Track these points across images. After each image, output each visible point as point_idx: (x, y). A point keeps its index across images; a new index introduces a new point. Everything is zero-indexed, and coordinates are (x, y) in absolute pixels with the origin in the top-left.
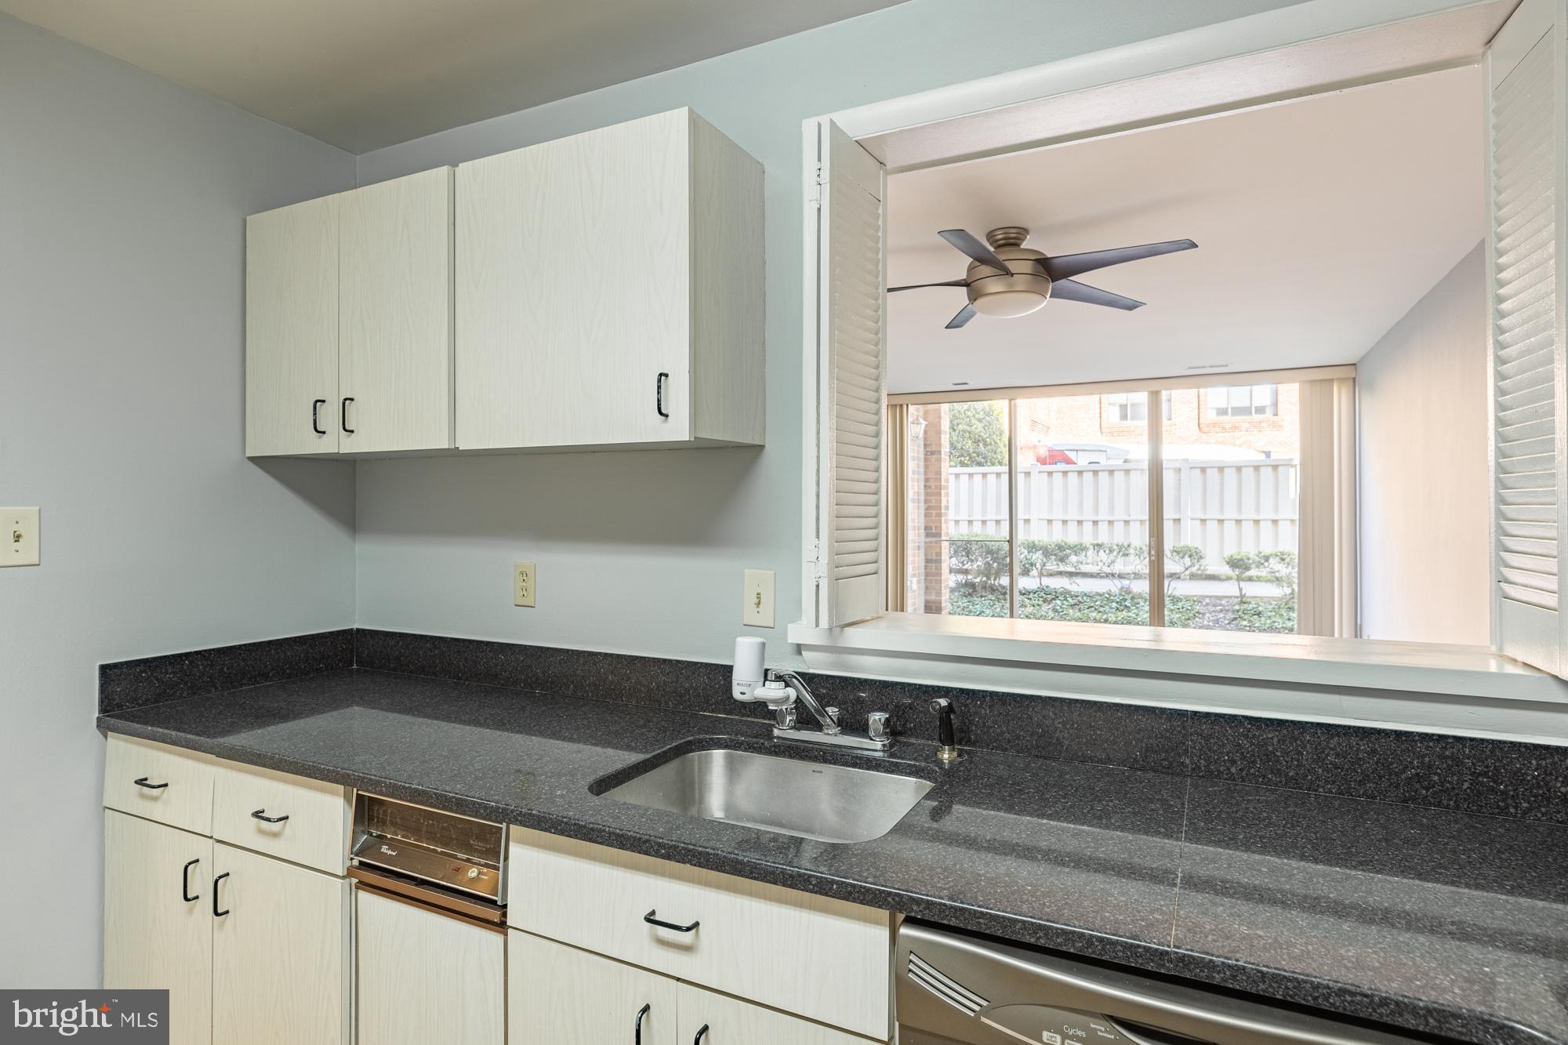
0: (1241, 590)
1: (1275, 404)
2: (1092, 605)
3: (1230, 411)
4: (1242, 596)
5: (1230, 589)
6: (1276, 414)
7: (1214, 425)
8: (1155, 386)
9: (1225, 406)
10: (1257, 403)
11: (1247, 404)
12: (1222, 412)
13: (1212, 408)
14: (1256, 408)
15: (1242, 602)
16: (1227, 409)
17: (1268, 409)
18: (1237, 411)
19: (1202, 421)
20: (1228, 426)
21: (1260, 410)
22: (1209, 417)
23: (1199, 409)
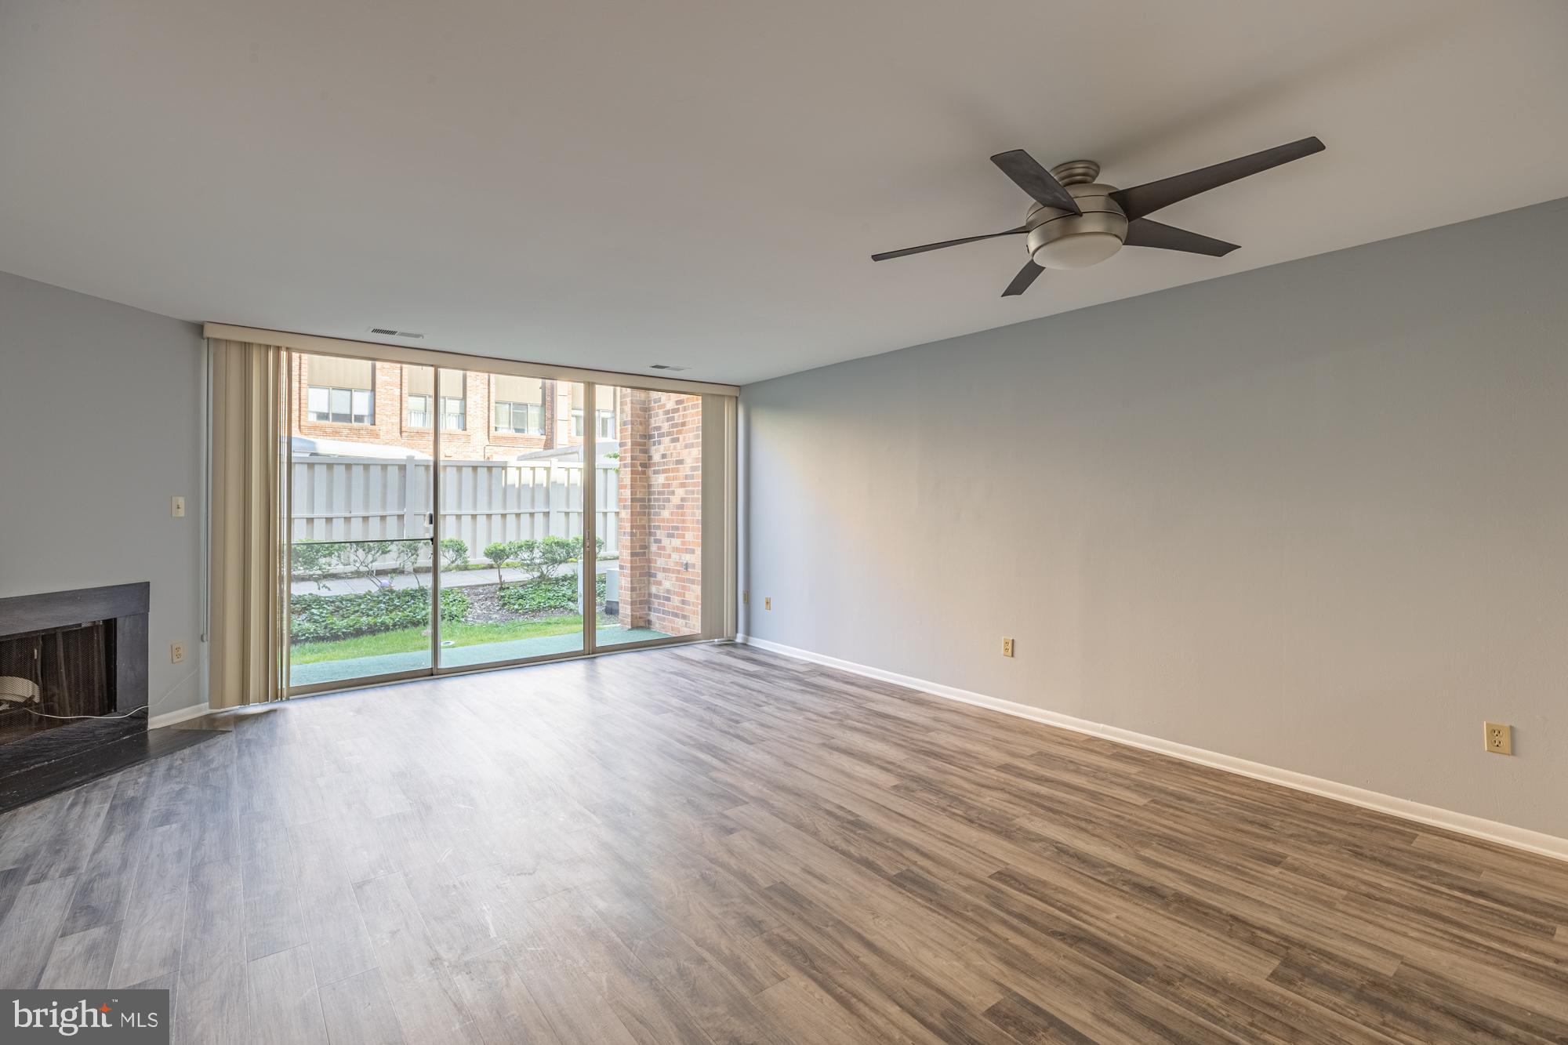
0: (500, 577)
1: (373, 415)
2: (357, 609)
3: (331, 417)
4: (502, 583)
5: (492, 577)
6: (374, 424)
7: (315, 428)
8: (592, 377)
9: (326, 411)
10: (356, 412)
11: (348, 412)
12: (323, 416)
13: (313, 412)
14: (355, 416)
15: (502, 589)
16: (328, 414)
17: (366, 419)
18: (338, 417)
19: (302, 423)
20: (329, 430)
21: (359, 419)
22: (309, 420)
23: (300, 411)
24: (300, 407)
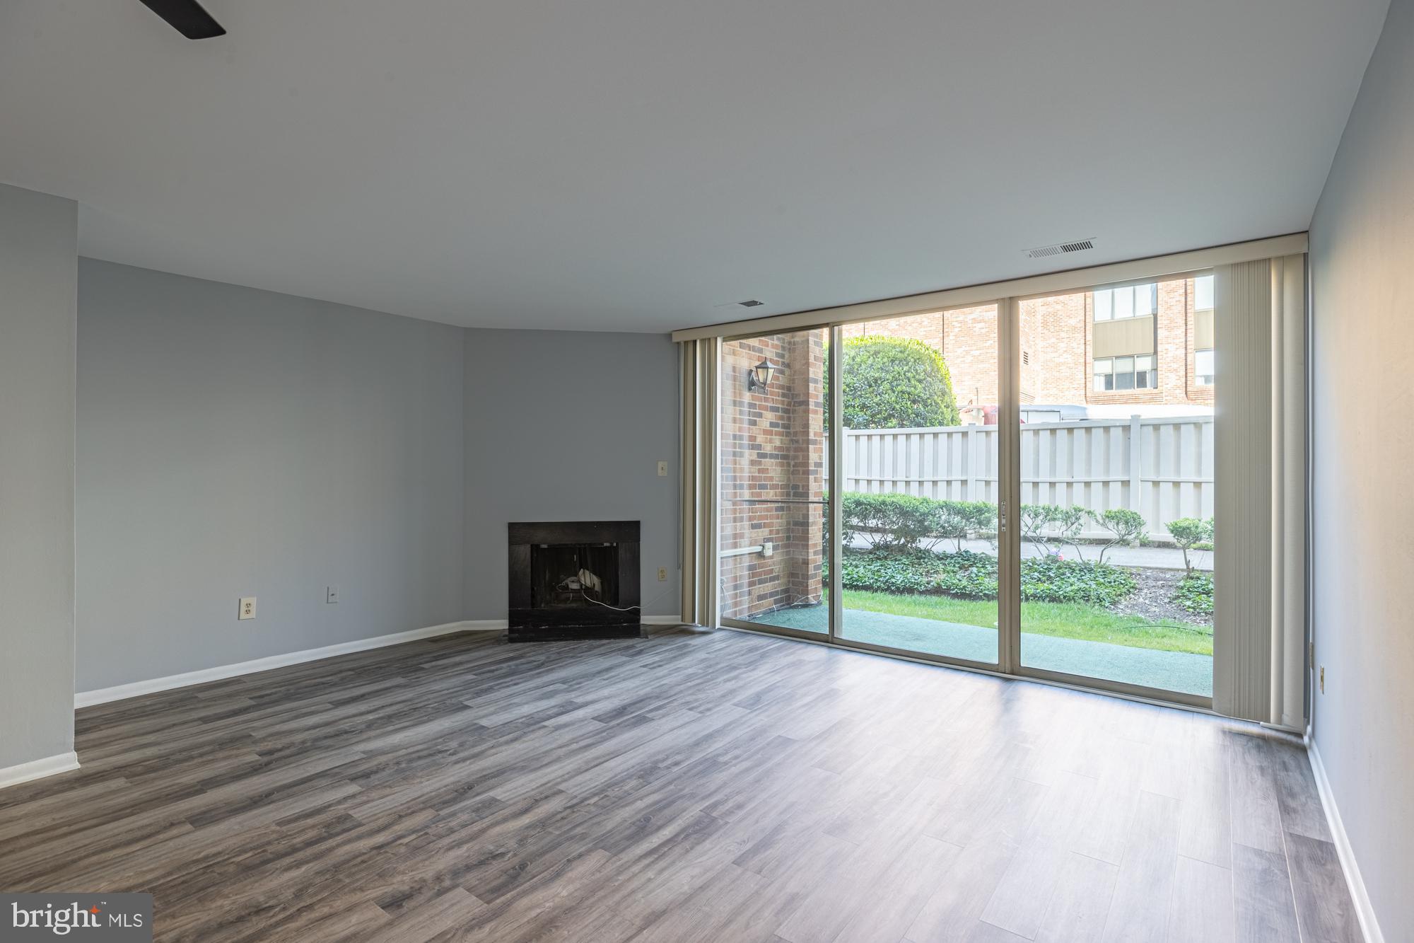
0: (1187, 563)
5: (1176, 560)
15: (1188, 577)
22: (1197, 384)
23: (1186, 377)
24: (1186, 373)
